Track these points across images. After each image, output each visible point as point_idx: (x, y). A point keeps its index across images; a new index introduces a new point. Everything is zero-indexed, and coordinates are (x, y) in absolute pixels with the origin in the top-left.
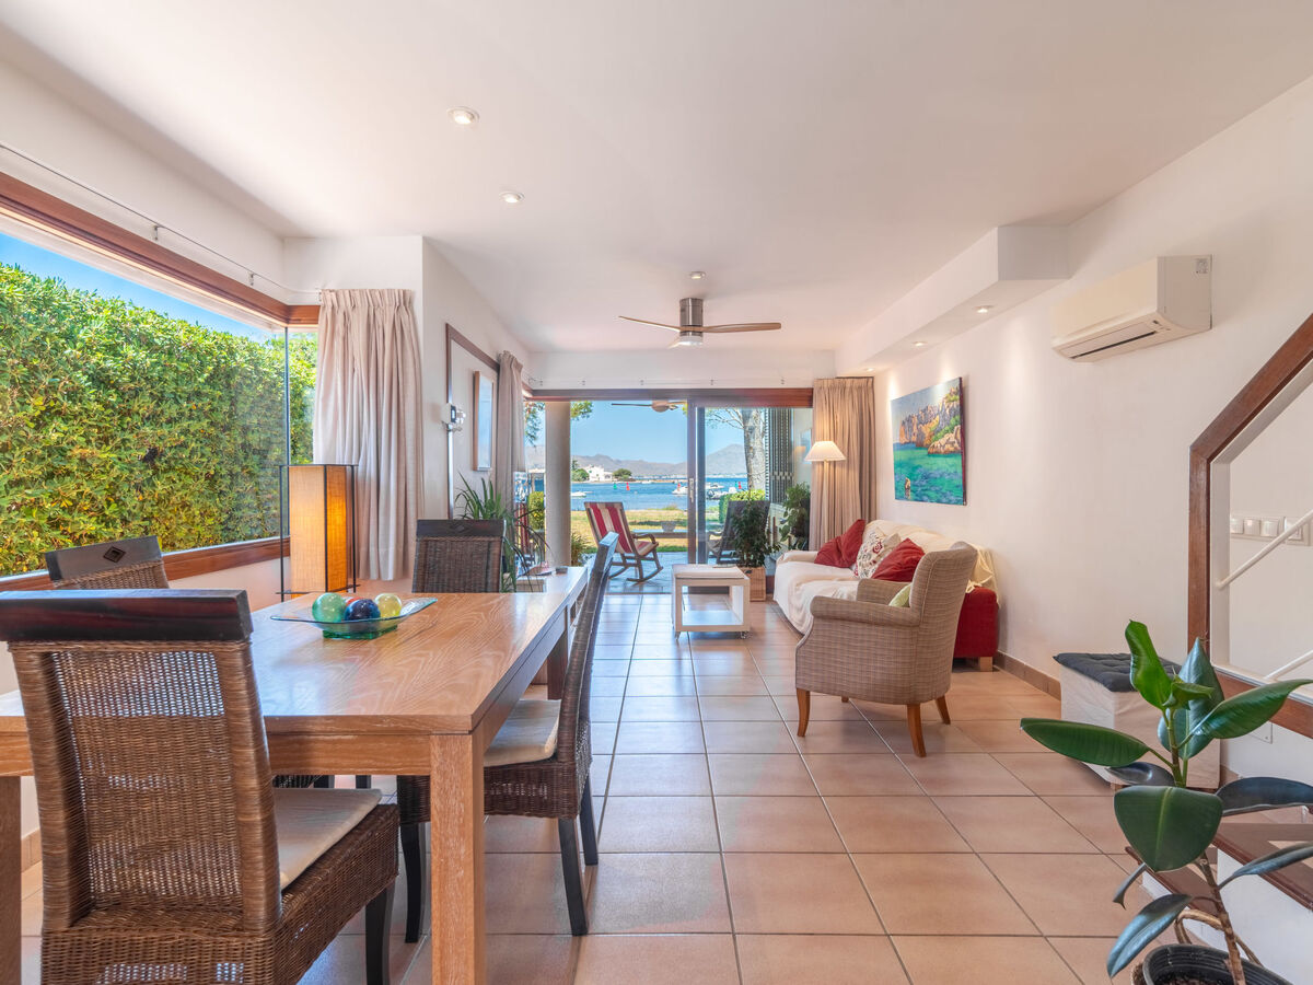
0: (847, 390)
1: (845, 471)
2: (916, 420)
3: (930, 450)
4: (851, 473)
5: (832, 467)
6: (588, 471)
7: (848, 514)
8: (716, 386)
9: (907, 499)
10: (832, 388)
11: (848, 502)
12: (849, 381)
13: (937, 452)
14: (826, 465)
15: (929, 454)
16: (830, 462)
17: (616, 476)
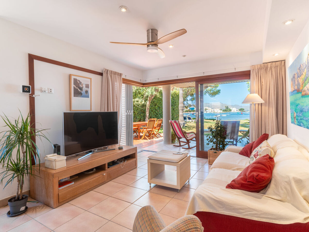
0: (269, 69)
1: (267, 108)
2: (296, 76)
3: (303, 93)
4: (271, 109)
5: (260, 106)
6: (231, 109)
7: (269, 129)
8: (206, 74)
9: (295, 123)
10: (260, 69)
11: (269, 123)
12: (269, 64)
13: (306, 94)
14: (257, 105)
15: (303, 96)
16: (259, 104)
17: (240, 110)
